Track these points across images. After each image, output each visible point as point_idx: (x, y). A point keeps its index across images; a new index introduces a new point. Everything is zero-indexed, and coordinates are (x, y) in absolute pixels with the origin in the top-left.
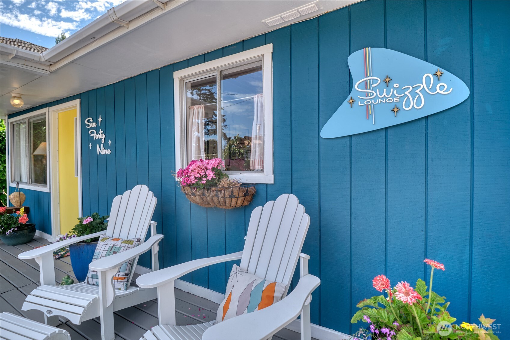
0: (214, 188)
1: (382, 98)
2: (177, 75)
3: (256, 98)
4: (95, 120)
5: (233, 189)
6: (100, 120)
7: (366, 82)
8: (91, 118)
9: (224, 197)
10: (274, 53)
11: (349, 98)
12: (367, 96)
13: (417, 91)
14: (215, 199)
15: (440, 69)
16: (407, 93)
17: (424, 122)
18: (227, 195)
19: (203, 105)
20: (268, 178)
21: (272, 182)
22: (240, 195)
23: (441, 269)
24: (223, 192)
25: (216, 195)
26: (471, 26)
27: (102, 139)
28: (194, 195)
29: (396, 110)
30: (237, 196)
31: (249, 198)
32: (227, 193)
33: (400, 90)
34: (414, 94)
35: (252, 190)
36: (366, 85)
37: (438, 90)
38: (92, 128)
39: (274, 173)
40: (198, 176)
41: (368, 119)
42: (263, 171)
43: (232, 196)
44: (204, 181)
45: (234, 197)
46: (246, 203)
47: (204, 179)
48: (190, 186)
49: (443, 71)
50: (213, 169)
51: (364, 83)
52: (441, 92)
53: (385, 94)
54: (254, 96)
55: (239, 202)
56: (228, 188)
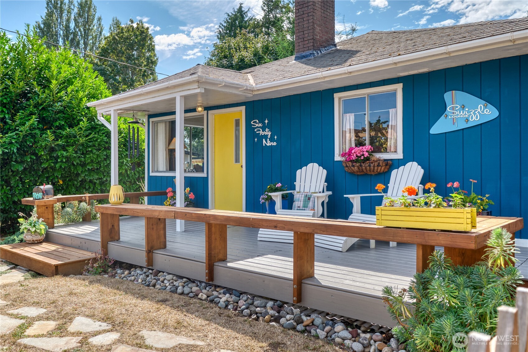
0: (368, 162)
1: (460, 115)
2: (336, 96)
3: (392, 111)
4: (262, 121)
5: (380, 161)
6: (266, 121)
7: (453, 107)
8: (257, 120)
9: (374, 166)
10: (403, 89)
11: (445, 114)
12: (453, 114)
13: (476, 112)
14: (368, 168)
15: (487, 103)
16: (471, 113)
17: (480, 127)
18: (376, 165)
19: (353, 114)
20: (400, 155)
21: (402, 158)
22: (383, 165)
23: (475, 182)
24: (374, 163)
25: (370, 166)
26: (500, 84)
27: (268, 135)
28: (354, 166)
29: (467, 120)
30: (381, 165)
31: (388, 167)
32: (376, 164)
33: (468, 112)
34: (474, 114)
35: (390, 162)
36: (453, 108)
37: (485, 112)
38: (257, 127)
39: (403, 152)
40: (359, 155)
41: (454, 124)
42: (396, 152)
43: (378, 165)
44: (362, 158)
45: (380, 166)
46: (386, 170)
47: (362, 157)
48: (352, 161)
49: (488, 103)
50: (367, 151)
51: (452, 108)
52: (486, 113)
53: (461, 113)
54: (390, 110)
55: (382, 169)
56: (377, 161)
